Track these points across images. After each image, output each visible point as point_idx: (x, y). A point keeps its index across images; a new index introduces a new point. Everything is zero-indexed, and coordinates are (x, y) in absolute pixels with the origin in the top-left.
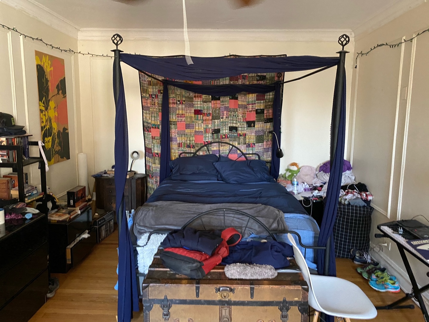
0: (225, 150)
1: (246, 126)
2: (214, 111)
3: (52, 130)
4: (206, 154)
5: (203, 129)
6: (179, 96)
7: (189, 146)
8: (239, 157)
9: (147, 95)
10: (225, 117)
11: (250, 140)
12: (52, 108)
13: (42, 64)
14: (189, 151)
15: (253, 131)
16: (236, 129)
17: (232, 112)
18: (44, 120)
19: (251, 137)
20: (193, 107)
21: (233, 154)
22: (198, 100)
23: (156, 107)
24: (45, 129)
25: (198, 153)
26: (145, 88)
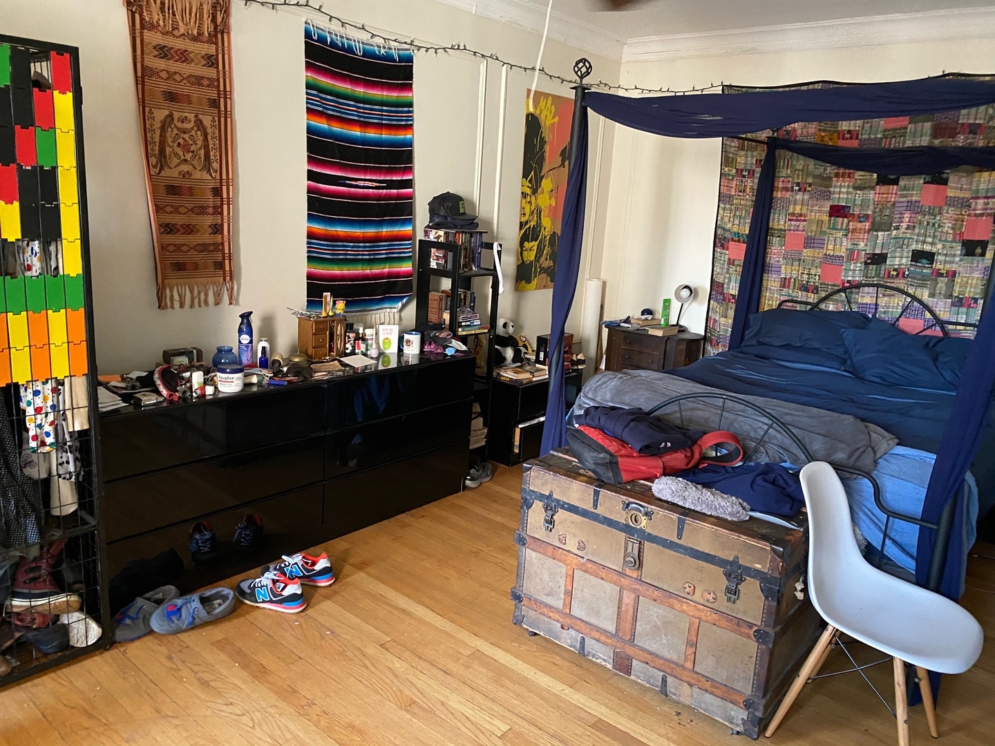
0: (891, 306)
1: (959, 252)
2: (878, 210)
3: (540, 230)
4: (843, 310)
5: (844, 250)
6: (801, 173)
7: (805, 288)
8: (927, 328)
9: (732, 171)
10: (904, 225)
11: (966, 287)
12: (545, 191)
13: (538, 112)
14: (804, 299)
15: (977, 266)
16: (930, 257)
17: (925, 215)
18: (528, 212)
19: (970, 281)
20: (829, 199)
21: (911, 319)
22: (843, 184)
23: (747, 197)
24: (527, 226)
25: (823, 306)
26: (731, 155)
